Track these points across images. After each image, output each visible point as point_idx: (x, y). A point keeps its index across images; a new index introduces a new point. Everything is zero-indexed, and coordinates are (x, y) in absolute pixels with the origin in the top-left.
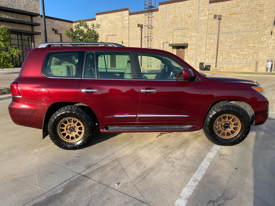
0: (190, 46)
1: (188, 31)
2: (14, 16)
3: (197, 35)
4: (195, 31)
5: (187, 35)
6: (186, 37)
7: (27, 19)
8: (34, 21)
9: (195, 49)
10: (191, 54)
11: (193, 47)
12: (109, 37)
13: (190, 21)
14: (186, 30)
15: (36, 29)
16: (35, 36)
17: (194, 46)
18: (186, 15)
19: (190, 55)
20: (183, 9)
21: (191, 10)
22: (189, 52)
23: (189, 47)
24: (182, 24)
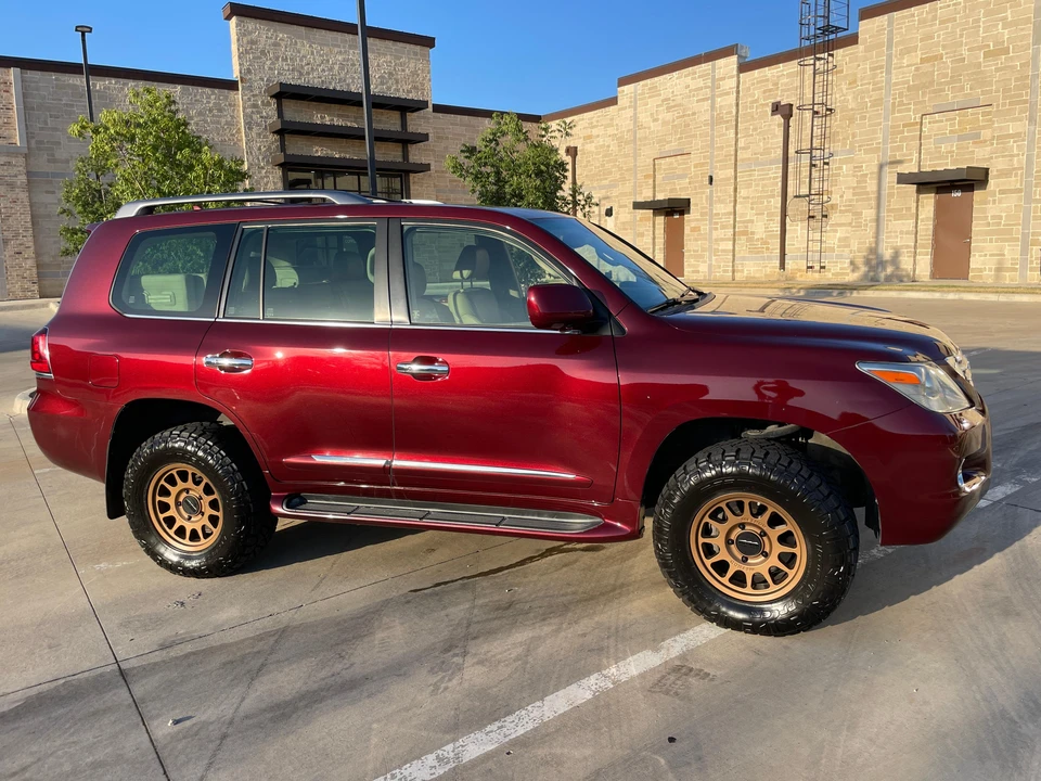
0: (998, 177)
1: (989, 113)
2: (348, 117)
3: (1032, 128)
4: (1021, 112)
5: (986, 134)
6: (981, 142)
7: (389, 122)
8: (411, 129)
9: (1020, 191)
10: (1004, 215)
11: (1013, 182)
12: (663, 161)
13: (997, 70)
14: (980, 110)
15: (417, 155)
16: (412, 175)
17: (1016, 175)
18: (980, 48)
19: (1000, 217)
20: (967, 22)
21: (1000, 27)
22: (994, 201)
23: (992, 182)
24: (962, 89)
